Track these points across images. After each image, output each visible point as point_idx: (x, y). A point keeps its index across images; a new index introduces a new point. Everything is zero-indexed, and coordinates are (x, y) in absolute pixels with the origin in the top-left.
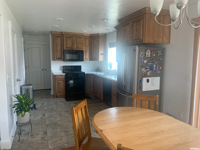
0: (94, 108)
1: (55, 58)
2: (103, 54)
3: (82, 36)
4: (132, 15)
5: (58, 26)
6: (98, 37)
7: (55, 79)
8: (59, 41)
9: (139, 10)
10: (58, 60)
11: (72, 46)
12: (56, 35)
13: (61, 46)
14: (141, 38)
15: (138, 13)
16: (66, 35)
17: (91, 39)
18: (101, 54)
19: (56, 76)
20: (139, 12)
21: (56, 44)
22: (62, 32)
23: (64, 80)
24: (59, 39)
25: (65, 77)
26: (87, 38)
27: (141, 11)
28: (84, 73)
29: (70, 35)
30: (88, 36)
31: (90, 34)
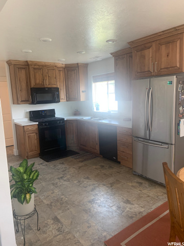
0: (94, 167)
1: (20, 100)
2: (85, 91)
3: (56, 66)
4: (159, 34)
5: (31, 51)
6: (77, 68)
7: (24, 131)
8: (23, 74)
9: (175, 28)
10: (23, 103)
11: (43, 82)
12: (17, 66)
13: (27, 83)
14: (178, 66)
15: (171, 31)
16: (33, 66)
17: (68, 72)
18: (83, 92)
19: (25, 128)
20: (173, 30)
21: (20, 80)
22: (27, 61)
23: (37, 131)
24: (23, 72)
25: (38, 127)
26: (62, 69)
27: (177, 28)
28: (64, 119)
29: (39, 66)
30: (62, 67)
31: (65, 65)
